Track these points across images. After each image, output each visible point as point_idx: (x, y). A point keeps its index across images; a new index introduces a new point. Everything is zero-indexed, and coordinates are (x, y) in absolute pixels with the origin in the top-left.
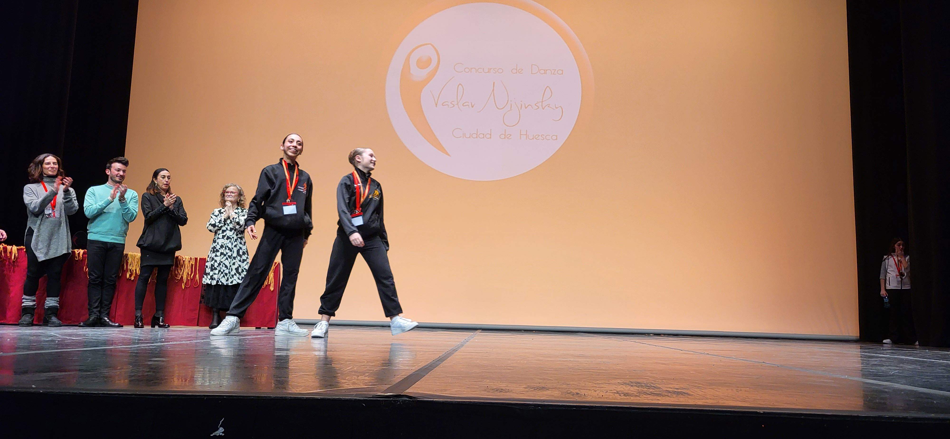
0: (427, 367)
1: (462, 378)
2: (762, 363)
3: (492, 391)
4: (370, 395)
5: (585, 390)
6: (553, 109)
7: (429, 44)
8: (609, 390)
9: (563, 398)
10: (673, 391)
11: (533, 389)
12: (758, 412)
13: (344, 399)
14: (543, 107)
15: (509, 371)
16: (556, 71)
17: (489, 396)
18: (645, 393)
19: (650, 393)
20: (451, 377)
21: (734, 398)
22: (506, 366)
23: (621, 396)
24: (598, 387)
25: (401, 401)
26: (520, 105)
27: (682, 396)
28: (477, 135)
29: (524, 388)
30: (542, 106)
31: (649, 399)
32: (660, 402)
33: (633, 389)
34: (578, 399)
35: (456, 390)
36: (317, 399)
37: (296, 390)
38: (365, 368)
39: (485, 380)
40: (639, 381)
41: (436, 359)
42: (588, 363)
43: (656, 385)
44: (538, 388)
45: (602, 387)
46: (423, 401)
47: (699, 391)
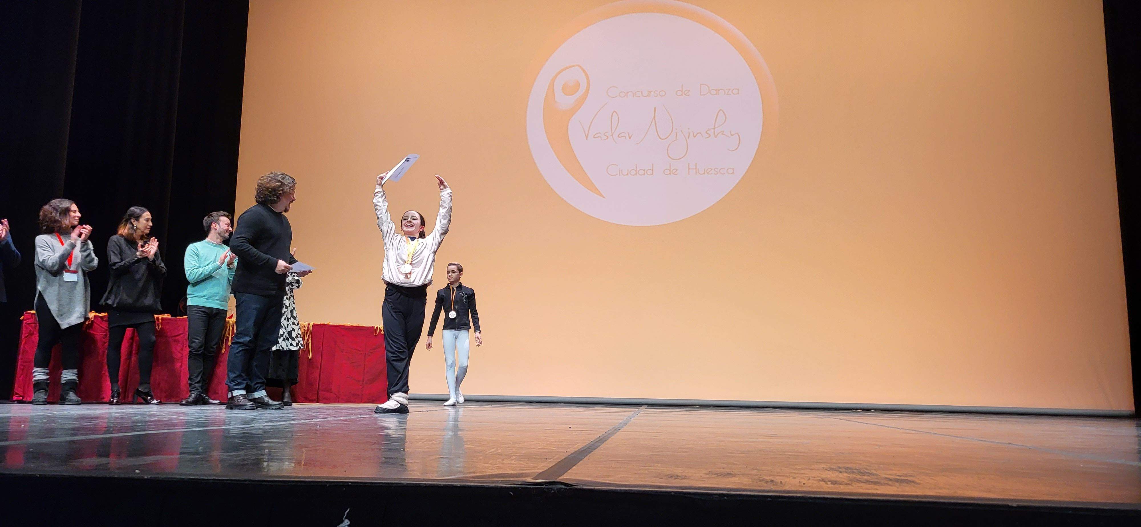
0: (585, 449)
1: (627, 462)
2: (1006, 443)
3: (666, 477)
4: (518, 481)
5: (781, 477)
8: (812, 477)
9: (755, 486)
10: (894, 479)
11: (716, 476)
12: (1010, 504)
13: (487, 487)
15: (684, 454)
17: (662, 483)
18: (859, 481)
19: (864, 481)
20: (615, 461)
21: (975, 488)
22: (681, 448)
23: (827, 484)
24: (798, 473)
25: (555, 489)
27: (907, 485)
29: (704, 473)
31: (864, 488)
32: (879, 492)
33: (843, 476)
34: (774, 488)
35: (621, 476)
36: (456, 487)
37: (432, 476)
38: (511, 450)
39: (656, 464)
40: (849, 466)
41: (595, 440)
42: (782, 444)
43: (872, 471)
44: (722, 475)
45: (803, 474)
46: (582, 489)
47: (928, 479)
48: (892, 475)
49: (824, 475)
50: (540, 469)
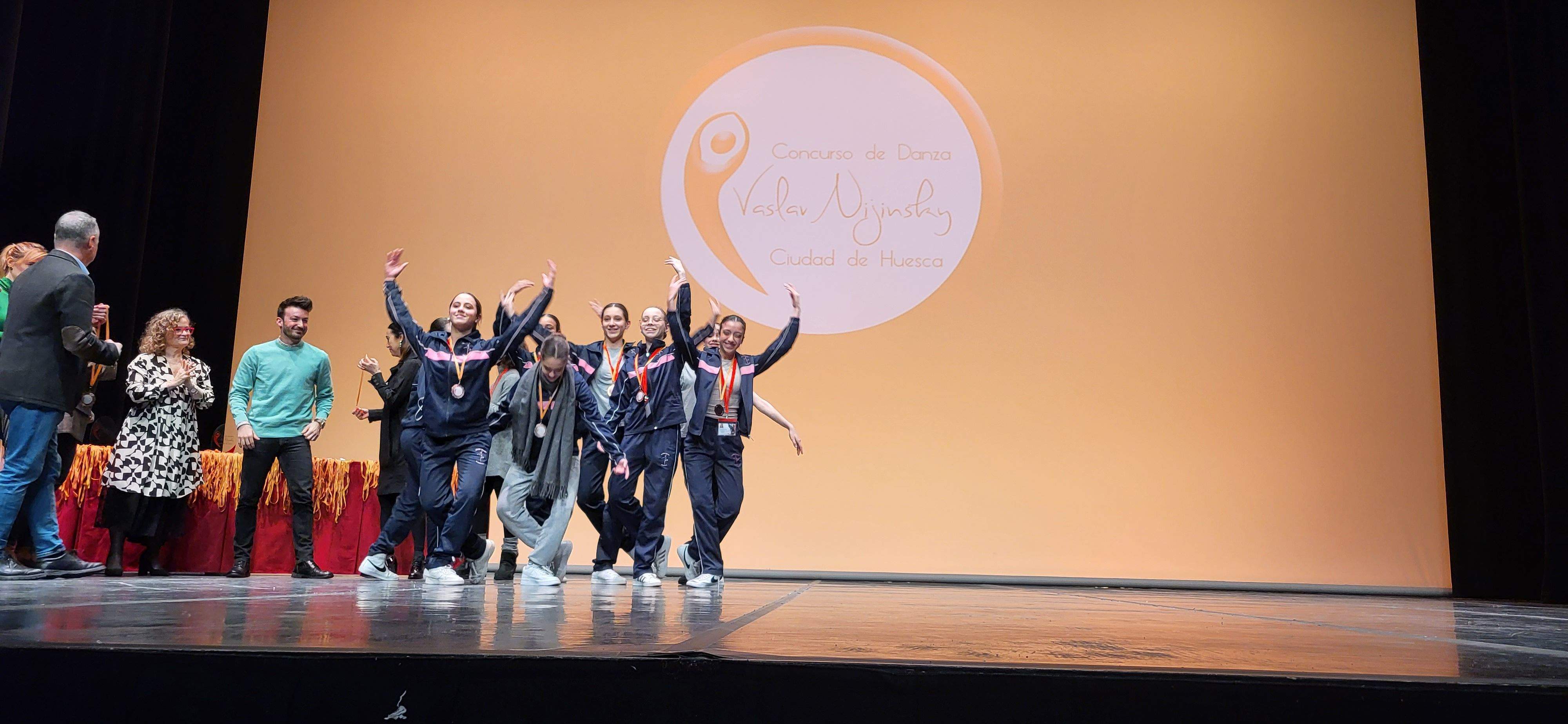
1: (792, 635)
2: (1290, 620)
3: (845, 650)
5: (997, 650)
8: (1038, 650)
9: (964, 658)
10: (1144, 653)
11: (910, 649)
12: (1288, 678)
15: (869, 628)
17: (839, 655)
18: (1097, 654)
19: (1105, 655)
20: (778, 634)
21: (1247, 661)
22: (865, 622)
23: (1058, 657)
25: (695, 660)
27: (1161, 658)
29: (896, 646)
31: (1105, 661)
33: (1077, 650)
34: (988, 661)
39: (832, 637)
40: (1087, 640)
41: (747, 614)
43: (1116, 645)
44: (920, 648)
45: (1026, 647)
46: (732, 661)
47: (1187, 653)
48: (1141, 649)
49: (1054, 648)
50: (672, 641)
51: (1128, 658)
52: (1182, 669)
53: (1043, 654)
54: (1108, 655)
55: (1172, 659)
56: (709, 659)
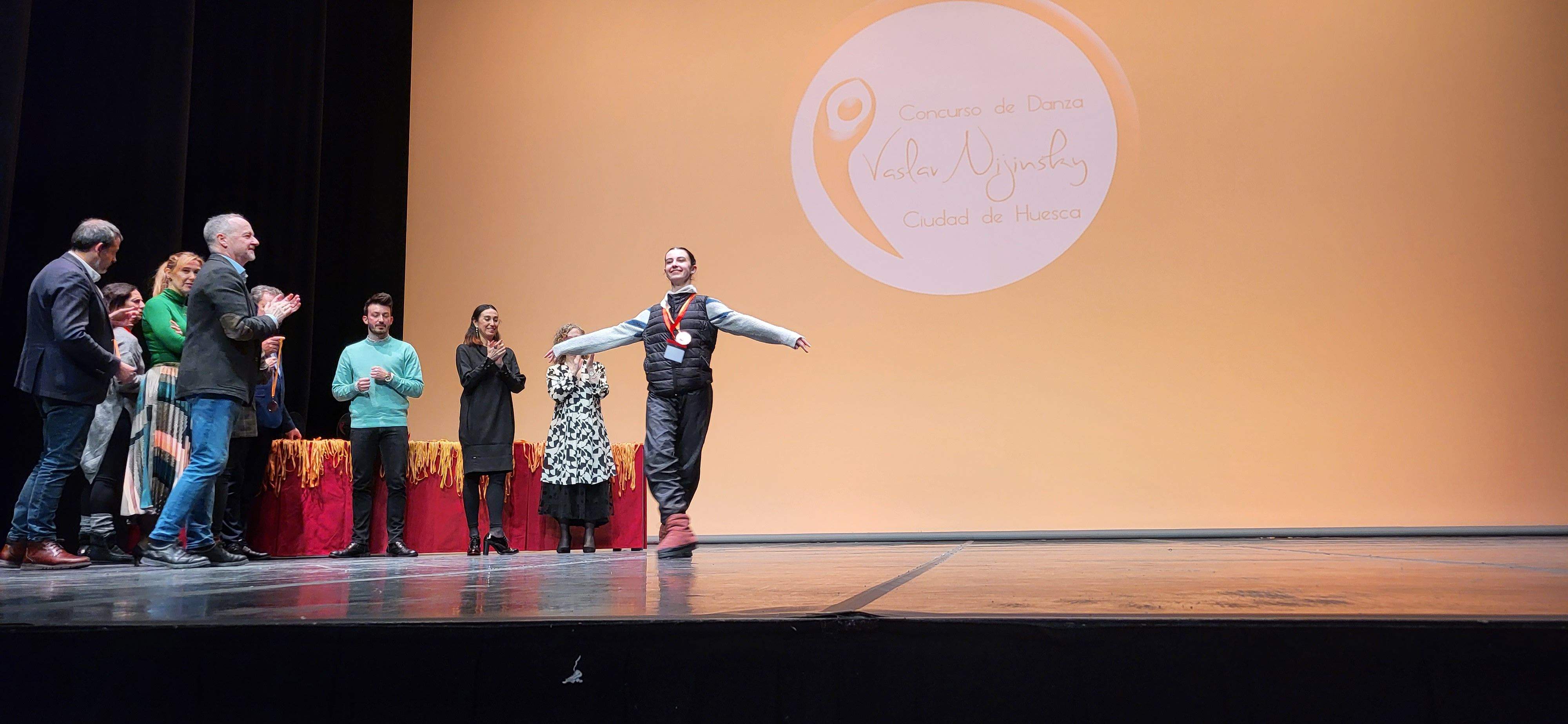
0: (892, 582)
1: (948, 593)
2: (1477, 564)
3: (1003, 606)
5: (1160, 602)
6: (1070, 166)
7: (855, 79)
8: (1202, 601)
9: (1124, 611)
10: (1317, 600)
11: (1069, 602)
12: (1478, 621)
14: (1053, 164)
15: (1024, 584)
16: (1071, 102)
17: (999, 611)
18: (1268, 603)
19: (1275, 603)
20: (930, 593)
21: (1432, 605)
22: (1021, 579)
23: (1224, 607)
24: (1183, 598)
25: (851, 620)
26: (1014, 165)
27: (1335, 605)
28: (944, 219)
29: (1054, 601)
30: (1051, 163)
31: (1274, 610)
32: (1295, 613)
33: (1244, 599)
34: (1150, 612)
35: (940, 606)
38: (790, 586)
39: (987, 594)
40: (1254, 589)
41: (903, 575)
43: (1285, 593)
44: (1082, 601)
45: (1191, 598)
46: (889, 619)
47: (1364, 599)
48: (1314, 597)
49: (1220, 599)
50: (830, 602)
51: (1299, 606)
52: (1360, 615)
53: (1208, 604)
54: (1278, 603)
55: (1347, 605)
56: (866, 618)
